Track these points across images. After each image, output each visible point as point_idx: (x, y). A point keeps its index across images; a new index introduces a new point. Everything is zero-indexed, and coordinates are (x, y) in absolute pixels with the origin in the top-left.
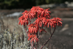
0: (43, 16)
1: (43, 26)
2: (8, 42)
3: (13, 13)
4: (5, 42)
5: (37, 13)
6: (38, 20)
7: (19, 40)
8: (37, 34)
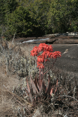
0: (48, 50)
1: (47, 57)
2: (23, 65)
3: (29, 40)
4: (21, 65)
5: (43, 48)
6: (44, 53)
7: (32, 63)
8: (43, 62)
